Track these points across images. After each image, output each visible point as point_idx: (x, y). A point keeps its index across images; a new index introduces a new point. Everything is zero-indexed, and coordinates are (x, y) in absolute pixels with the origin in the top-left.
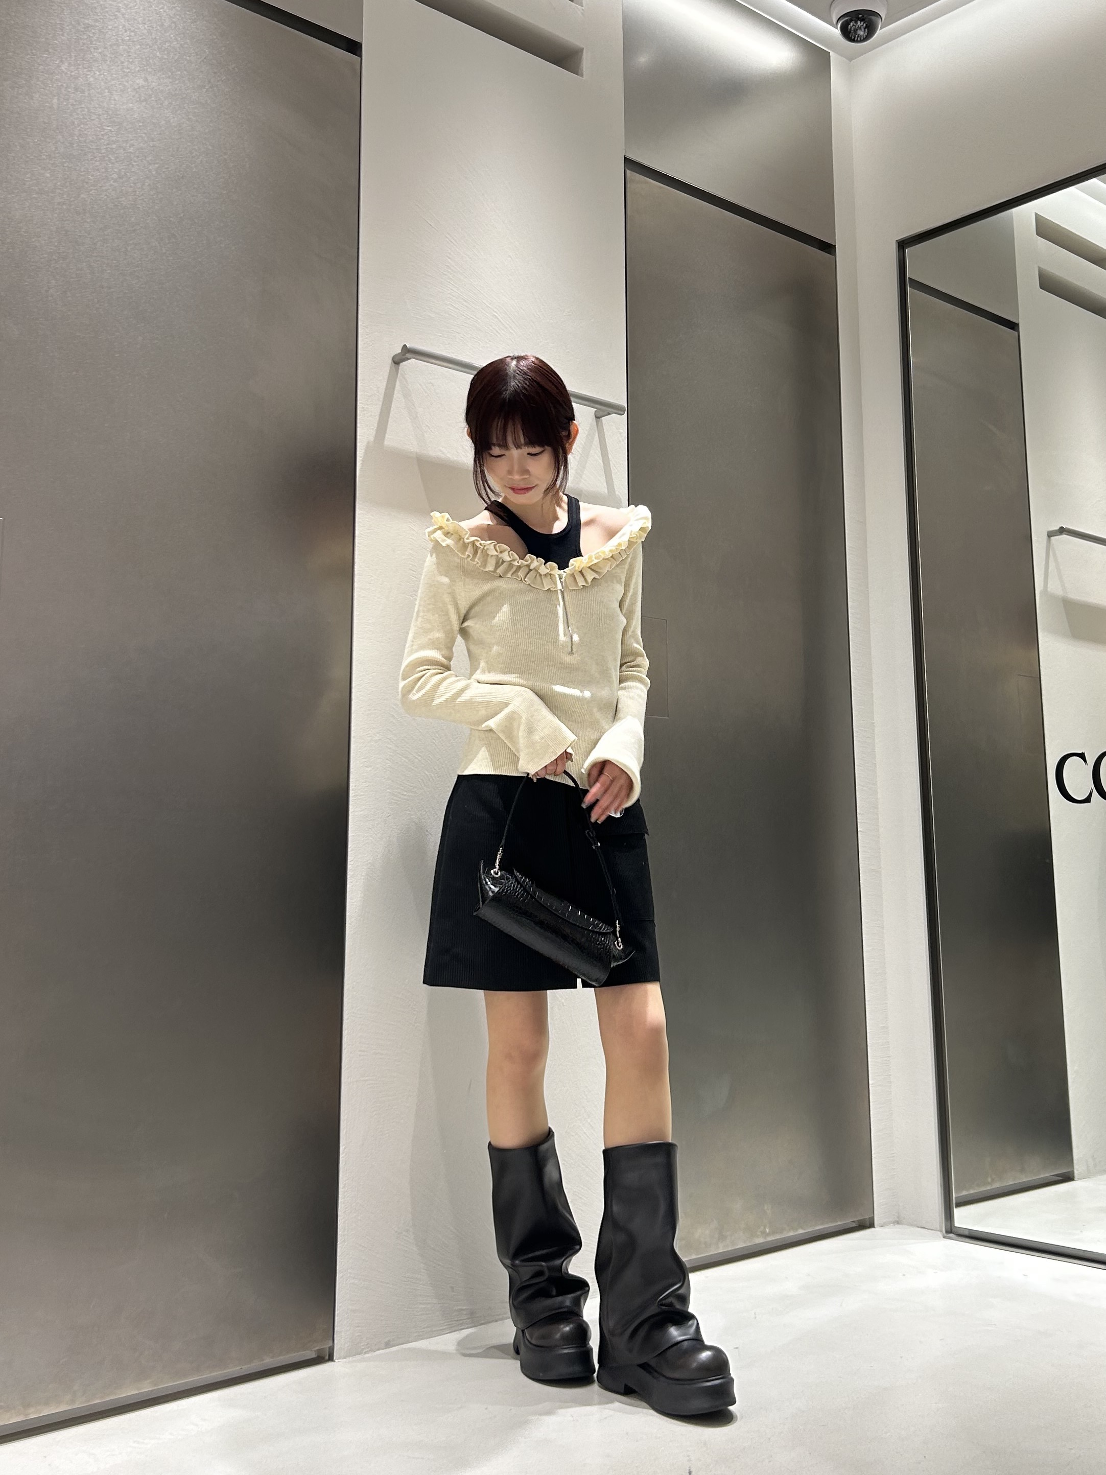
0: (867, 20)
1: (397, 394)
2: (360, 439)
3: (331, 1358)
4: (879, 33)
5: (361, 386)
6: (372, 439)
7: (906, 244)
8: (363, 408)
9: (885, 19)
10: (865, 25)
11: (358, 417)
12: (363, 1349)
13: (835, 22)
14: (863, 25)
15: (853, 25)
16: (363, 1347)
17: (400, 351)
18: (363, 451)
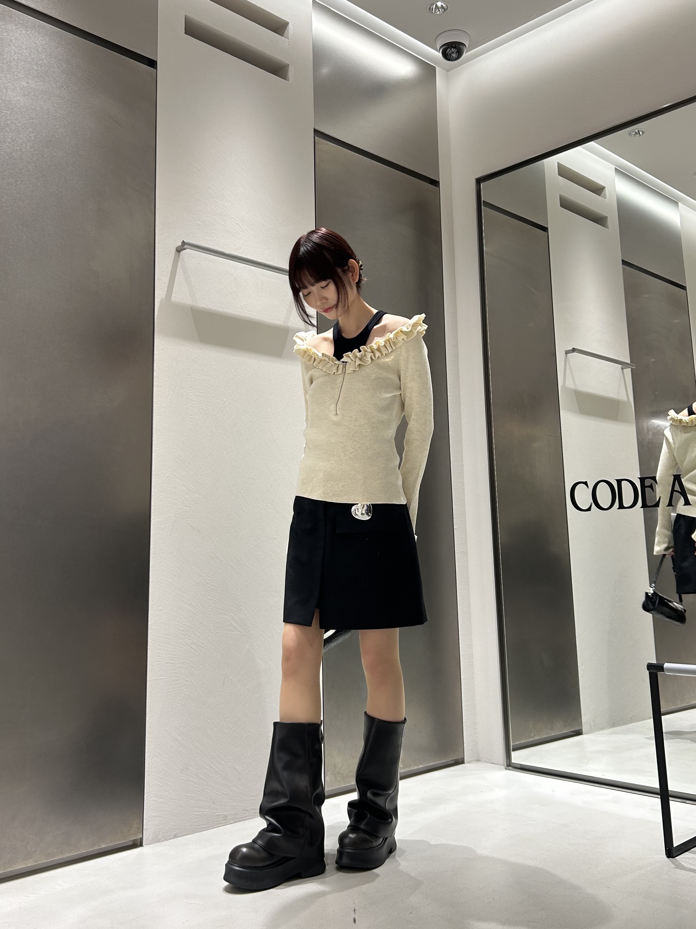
0: (457, 48)
1: (179, 270)
2: (157, 297)
3: (141, 845)
4: (465, 55)
5: (158, 265)
6: (164, 297)
7: (482, 180)
8: (159, 278)
9: (468, 47)
10: (456, 51)
11: (156, 284)
12: (161, 839)
13: (438, 49)
14: (455, 51)
15: (449, 51)
16: (160, 838)
17: (180, 244)
18: (159, 304)
